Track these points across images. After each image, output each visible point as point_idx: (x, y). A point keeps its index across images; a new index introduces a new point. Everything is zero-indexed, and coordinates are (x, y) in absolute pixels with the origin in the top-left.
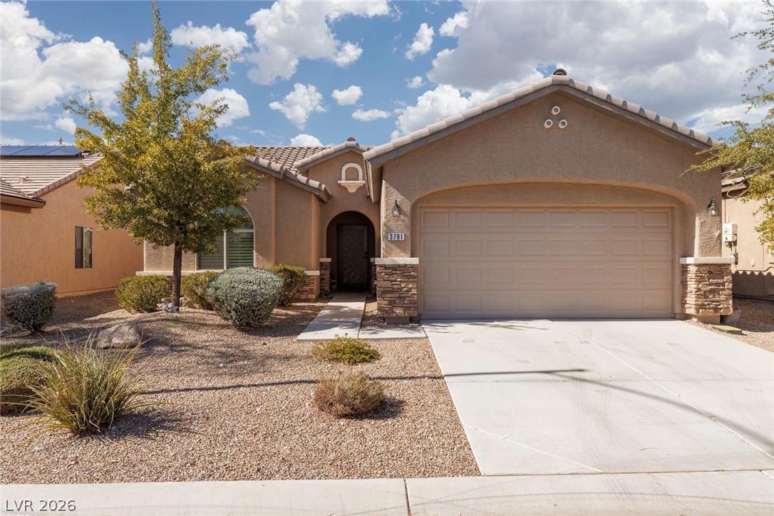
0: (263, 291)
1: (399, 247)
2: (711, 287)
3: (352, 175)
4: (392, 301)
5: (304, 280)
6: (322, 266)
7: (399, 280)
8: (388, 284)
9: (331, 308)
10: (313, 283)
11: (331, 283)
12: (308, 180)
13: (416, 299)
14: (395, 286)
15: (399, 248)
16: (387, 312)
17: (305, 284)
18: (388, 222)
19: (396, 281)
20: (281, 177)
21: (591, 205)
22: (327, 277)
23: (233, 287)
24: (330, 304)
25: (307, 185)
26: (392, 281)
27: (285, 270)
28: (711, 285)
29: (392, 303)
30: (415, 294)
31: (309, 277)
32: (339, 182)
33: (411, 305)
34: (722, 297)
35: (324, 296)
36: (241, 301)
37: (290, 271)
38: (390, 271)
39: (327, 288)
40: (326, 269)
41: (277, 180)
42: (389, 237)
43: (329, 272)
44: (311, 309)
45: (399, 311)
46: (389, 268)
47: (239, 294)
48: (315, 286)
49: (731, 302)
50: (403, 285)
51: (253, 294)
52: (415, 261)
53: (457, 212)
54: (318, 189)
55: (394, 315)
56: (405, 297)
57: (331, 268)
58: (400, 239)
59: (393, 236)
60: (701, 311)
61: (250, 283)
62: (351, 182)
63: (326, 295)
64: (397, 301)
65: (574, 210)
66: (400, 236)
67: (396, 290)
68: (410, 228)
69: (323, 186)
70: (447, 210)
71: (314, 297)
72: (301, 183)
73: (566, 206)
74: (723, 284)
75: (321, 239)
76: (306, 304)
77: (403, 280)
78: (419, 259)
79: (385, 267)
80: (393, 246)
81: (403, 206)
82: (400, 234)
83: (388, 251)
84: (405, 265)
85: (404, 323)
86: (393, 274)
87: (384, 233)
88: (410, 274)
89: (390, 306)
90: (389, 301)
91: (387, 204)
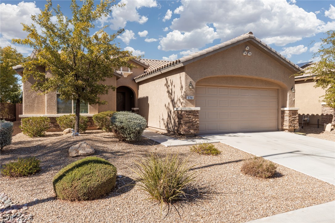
1: (191, 102)
2: (293, 119)
3: (126, 68)
4: (189, 127)
7: (192, 117)
13: (199, 125)
14: (190, 120)
16: (187, 132)
18: (186, 91)
19: (191, 118)
21: (255, 87)
26: (189, 118)
28: (293, 118)
30: (198, 123)
33: (197, 129)
34: (296, 122)
38: (188, 113)
42: (187, 98)
45: (192, 131)
46: (188, 112)
49: (298, 124)
50: (193, 119)
52: (198, 109)
53: (208, 88)
55: (190, 133)
56: (194, 125)
58: (192, 99)
59: (189, 97)
60: (290, 127)
62: (126, 72)
64: (191, 127)
65: (248, 89)
67: (191, 122)
68: (195, 94)
70: (205, 87)
73: (247, 87)
74: (296, 118)
77: (194, 117)
78: (200, 108)
79: (186, 111)
80: (188, 102)
81: (193, 84)
82: (192, 97)
83: (186, 105)
84: (194, 111)
85: (193, 137)
86: (190, 114)
87: (184, 96)
88: (196, 114)
89: (189, 129)
90: (188, 127)
91: (186, 83)
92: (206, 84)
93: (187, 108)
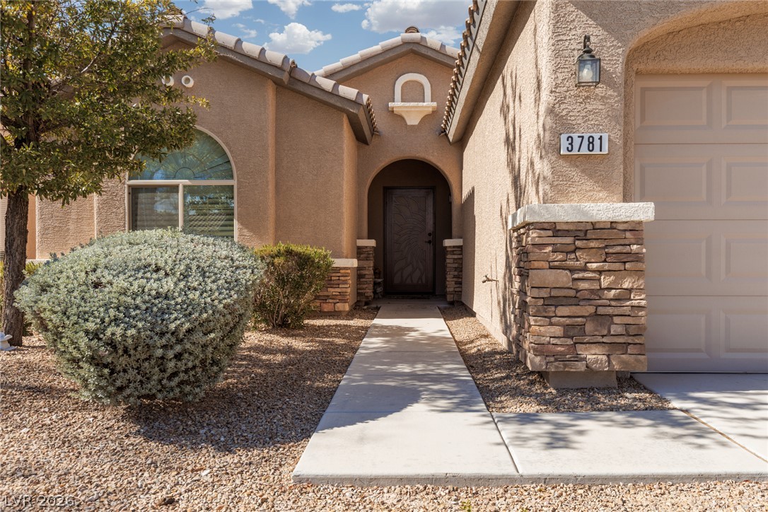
0: (194, 295)
1: (591, 173)
3: (413, 92)
4: (573, 326)
5: (329, 275)
6: (360, 252)
7: (594, 266)
8: (563, 278)
9: (383, 331)
10: (345, 282)
11: (375, 284)
12: (335, 86)
13: (643, 321)
14: (583, 285)
15: (591, 176)
16: (558, 357)
17: (330, 283)
18: (561, 103)
19: (585, 269)
20: (285, 77)
22: (369, 272)
23: (97, 285)
24: (377, 321)
25: (333, 94)
26: (572, 270)
27: (289, 253)
29: (573, 332)
30: (640, 308)
31: (338, 270)
32: (391, 104)
33: (630, 340)
35: (366, 305)
36: (109, 332)
37: (298, 255)
38: (569, 240)
39: (369, 292)
40: (367, 259)
41: (278, 84)
42: (565, 144)
43: (372, 265)
44: (342, 335)
45: (594, 356)
46: (566, 233)
47: (107, 306)
48: (349, 288)
50: (606, 281)
51: (158, 307)
52: (642, 211)
54: (355, 103)
55: (581, 367)
56: (611, 316)
57: (374, 257)
58: (596, 151)
59: (577, 142)
61: (157, 270)
62: (412, 104)
63: (367, 304)
64: (589, 327)
66: (597, 143)
67: (586, 295)
68: (622, 121)
69: (365, 97)
71: (347, 307)
72: (323, 90)
75: (358, 206)
76: (333, 322)
77: (607, 266)
78: (652, 205)
79: (554, 229)
80: (574, 173)
81: (604, 55)
82: (596, 136)
83: (559, 189)
84: (613, 225)
85: (600, 390)
86: (577, 248)
87: (547, 134)
88: (627, 249)
89: (570, 342)
90: (566, 327)
91: (557, 54)
92: (710, 64)
93: (565, 212)
